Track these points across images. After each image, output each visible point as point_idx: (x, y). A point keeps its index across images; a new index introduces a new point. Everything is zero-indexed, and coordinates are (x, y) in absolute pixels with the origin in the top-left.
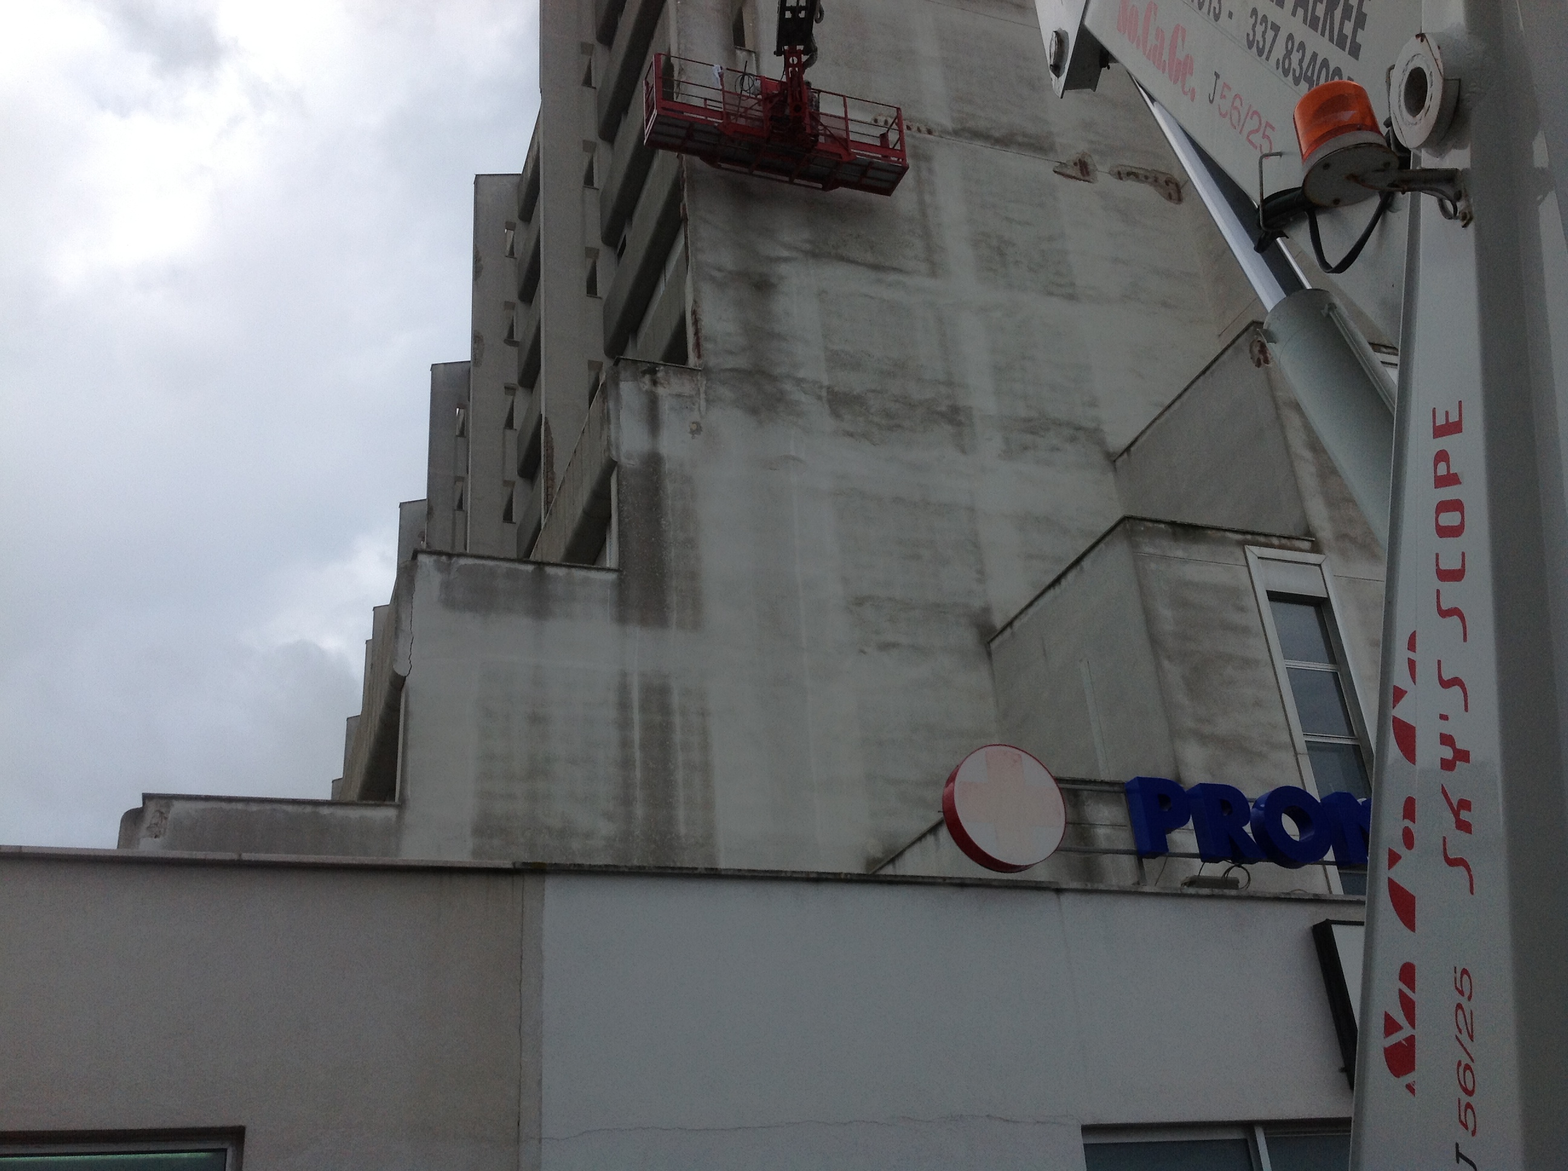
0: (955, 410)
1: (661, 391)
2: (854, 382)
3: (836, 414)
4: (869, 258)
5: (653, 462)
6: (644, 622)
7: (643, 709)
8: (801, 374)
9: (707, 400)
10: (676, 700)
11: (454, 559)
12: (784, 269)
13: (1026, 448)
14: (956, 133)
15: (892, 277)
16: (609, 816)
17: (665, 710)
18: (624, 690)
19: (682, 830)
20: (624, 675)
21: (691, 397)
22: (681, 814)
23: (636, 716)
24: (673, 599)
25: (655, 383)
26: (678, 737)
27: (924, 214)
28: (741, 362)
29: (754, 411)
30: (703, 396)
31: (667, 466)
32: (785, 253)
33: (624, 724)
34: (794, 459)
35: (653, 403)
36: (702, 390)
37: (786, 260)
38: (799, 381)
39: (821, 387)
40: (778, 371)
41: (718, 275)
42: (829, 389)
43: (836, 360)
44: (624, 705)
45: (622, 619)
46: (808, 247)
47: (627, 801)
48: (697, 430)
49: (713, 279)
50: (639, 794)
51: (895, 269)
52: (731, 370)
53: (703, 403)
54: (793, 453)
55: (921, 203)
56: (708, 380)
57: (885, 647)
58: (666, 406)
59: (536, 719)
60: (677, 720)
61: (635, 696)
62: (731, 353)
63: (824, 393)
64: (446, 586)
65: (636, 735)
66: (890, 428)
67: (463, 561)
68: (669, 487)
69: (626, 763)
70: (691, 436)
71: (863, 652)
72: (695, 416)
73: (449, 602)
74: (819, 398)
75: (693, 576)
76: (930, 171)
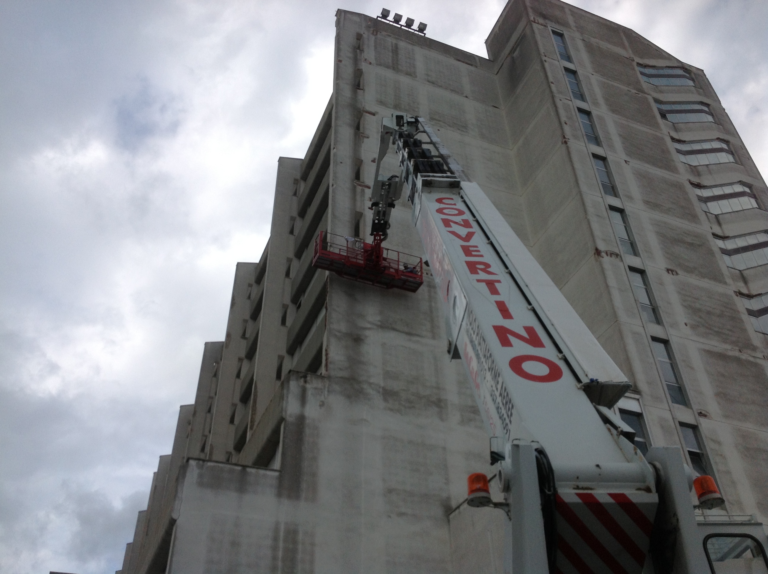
0: (440, 400)
1: (308, 386)
2: (394, 385)
3: (385, 400)
4: (406, 329)
5: (301, 419)
6: (289, 497)
7: (285, 540)
8: (372, 381)
9: (328, 391)
10: (300, 537)
11: (206, 463)
12: (367, 333)
13: (471, 420)
15: (415, 338)
17: (295, 542)
18: (276, 530)
20: (277, 524)
21: (321, 389)
23: (281, 544)
24: (304, 486)
25: (305, 382)
26: (300, 556)
27: (431, 312)
28: (345, 374)
29: (349, 397)
30: (326, 389)
31: (307, 421)
32: (369, 326)
33: (275, 548)
34: (366, 421)
35: (304, 391)
36: (327, 386)
37: (369, 329)
38: (370, 384)
39: (380, 387)
40: (361, 379)
41: (337, 333)
42: (384, 389)
43: (387, 375)
44: (276, 539)
45: (279, 495)
46: (379, 323)
48: (322, 404)
49: (336, 336)
51: (418, 335)
52: (342, 378)
53: (326, 393)
54: (365, 418)
55: (431, 307)
56: (329, 382)
57: (401, 514)
58: (309, 393)
59: (235, 544)
60: (300, 547)
61: (282, 534)
62: (341, 369)
63: (381, 390)
64: (201, 476)
65: (280, 554)
66: (410, 408)
67: (209, 464)
68: (307, 431)
69: (274, 569)
70: (319, 407)
71: (390, 517)
72: (322, 398)
73: (201, 484)
74: (379, 392)
75: (314, 475)
76: (435, 293)
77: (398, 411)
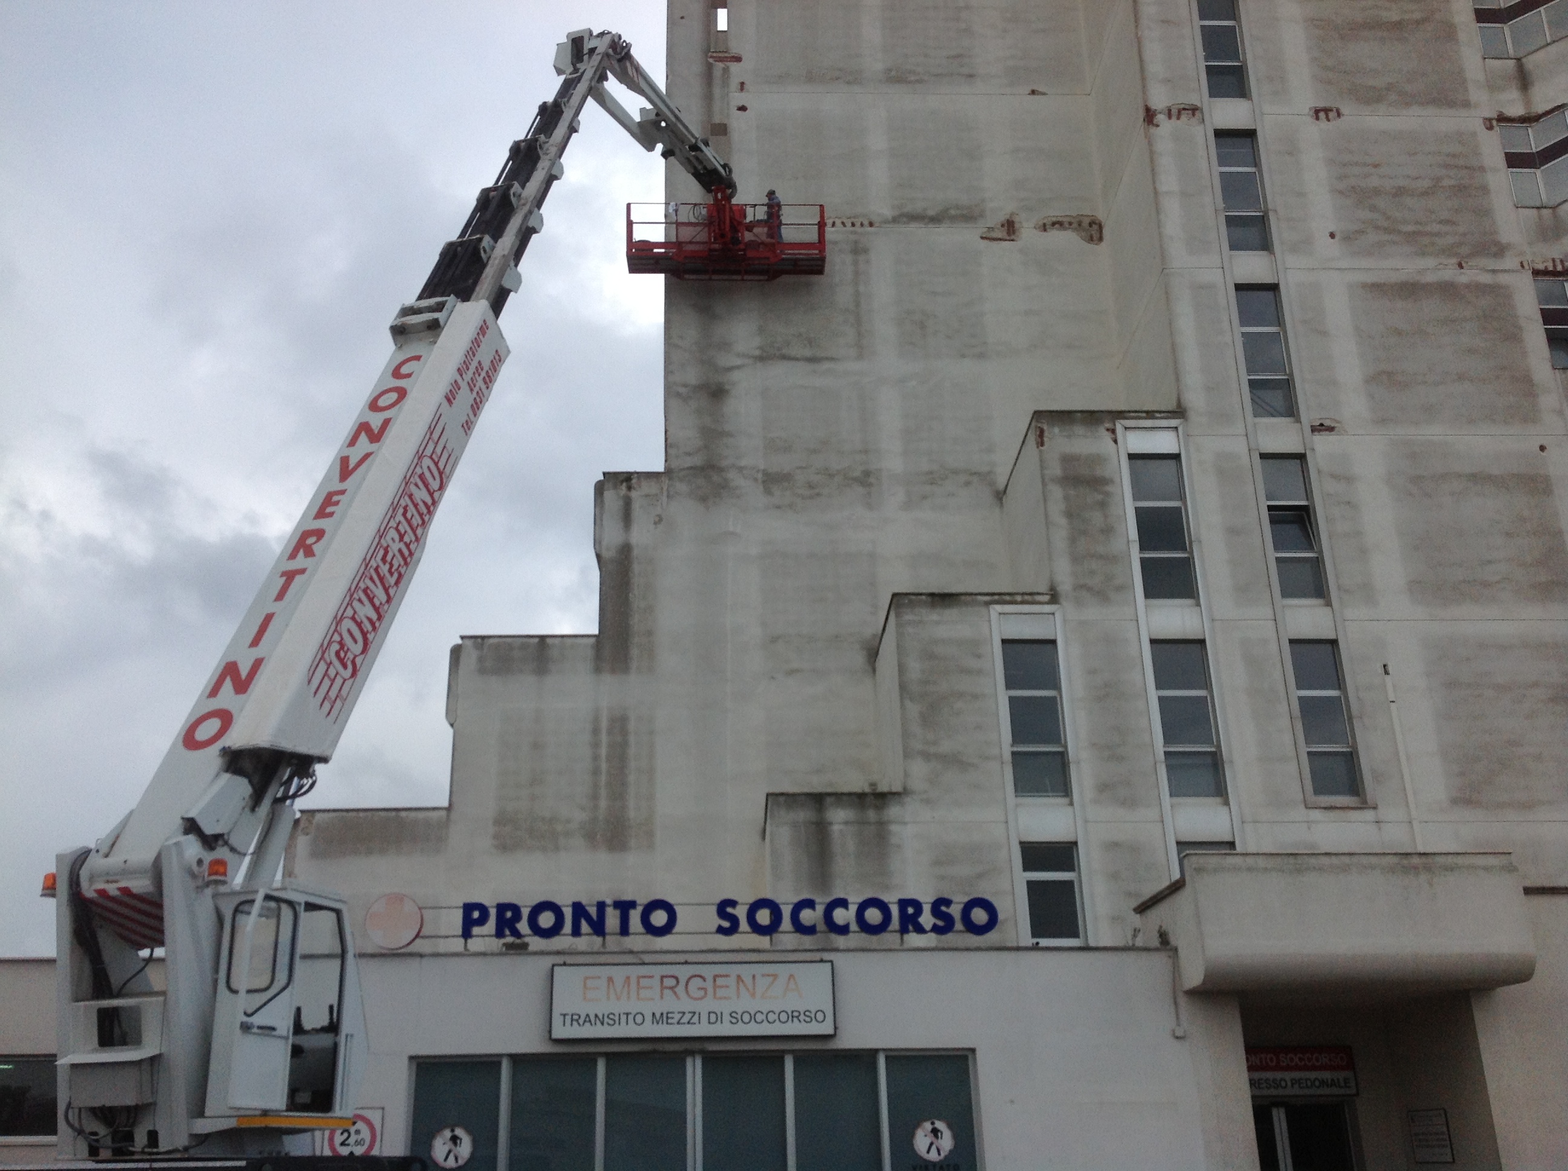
0: (867, 474)
1: (634, 494)
2: (784, 462)
3: (768, 492)
4: (808, 352)
5: (626, 550)
6: (613, 671)
7: (610, 732)
8: (743, 463)
9: (668, 496)
10: (632, 726)
11: (486, 640)
12: (736, 376)
13: (925, 497)
14: (895, 220)
15: (826, 365)
16: (583, 809)
17: (624, 732)
18: (596, 720)
19: (632, 814)
20: (597, 710)
21: (657, 495)
22: (631, 803)
24: (634, 652)
25: (629, 488)
26: (633, 750)
27: (858, 304)
28: (697, 460)
29: (703, 499)
30: (665, 494)
31: (635, 552)
32: (738, 362)
33: (596, 745)
34: (733, 533)
35: (627, 504)
37: (738, 367)
38: (741, 469)
39: (758, 471)
40: (724, 463)
41: (682, 390)
42: (765, 473)
43: (775, 446)
44: (596, 731)
45: (598, 670)
46: (757, 353)
47: (595, 797)
48: (659, 520)
49: (678, 395)
50: (603, 792)
51: (829, 359)
52: (691, 468)
53: (665, 499)
54: (731, 529)
55: (857, 294)
56: (669, 480)
57: (791, 672)
58: (636, 506)
59: (537, 746)
60: (632, 739)
61: (604, 724)
62: (689, 454)
63: (760, 476)
64: (481, 660)
65: (603, 751)
66: (811, 497)
67: (492, 642)
68: (636, 568)
69: (596, 772)
70: (654, 526)
71: (773, 678)
72: (659, 510)
73: (482, 671)
74: (756, 480)
75: (650, 633)
76: (868, 262)
77: (791, 506)
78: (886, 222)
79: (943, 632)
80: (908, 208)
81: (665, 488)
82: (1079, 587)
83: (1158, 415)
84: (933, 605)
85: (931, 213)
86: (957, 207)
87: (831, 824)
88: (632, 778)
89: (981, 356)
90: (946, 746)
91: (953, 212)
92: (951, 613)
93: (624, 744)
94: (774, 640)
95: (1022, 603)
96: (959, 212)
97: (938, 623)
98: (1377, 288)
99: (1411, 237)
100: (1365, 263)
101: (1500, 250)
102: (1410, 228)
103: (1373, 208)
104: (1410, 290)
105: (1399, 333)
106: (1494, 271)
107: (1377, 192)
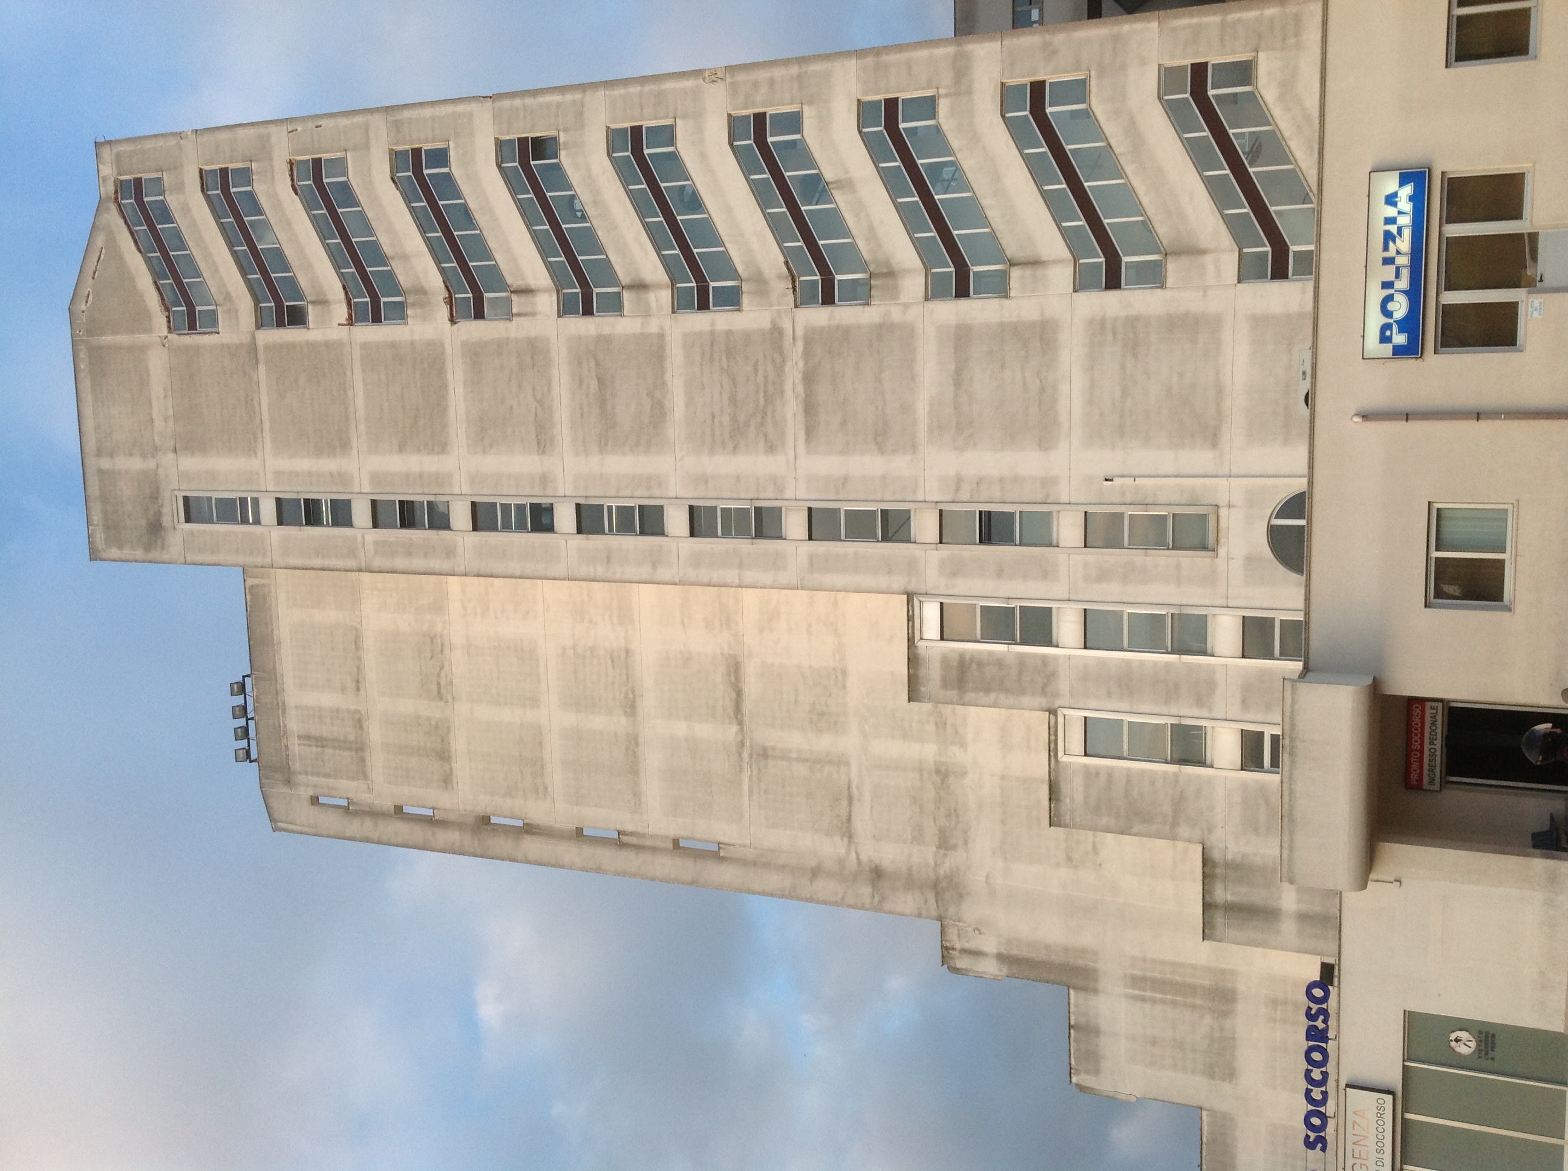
0: (938, 772)
1: (958, 946)
2: (931, 832)
3: (954, 847)
4: (844, 802)
5: (1001, 958)
6: (1096, 981)
7: (1144, 989)
8: (932, 862)
9: (959, 921)
10: (1137, 972)
11: (1072, 1067)
12: (864, 857)
13: (956, 732)
14: (740, 723)
15: (854, 790)
16: (1202, 1017)
17: (1144, 979)
18: (1134, 998)
19: (1207, 982)
20: (1126, 996)
21: (959, 930)
22: (1199, 981)
23: (1148, 994)
24: (1080, 962)
25: (953, 949)
26: (1157, 975)
27: (806, 760)
28: (931, 897)
29: (961, 896)
30: (957, 923)
31: (1003, 951)
32: (853, 854)
33: (1154, 1001)
34: (987, 878)
35: (964, 951)
37: (857, 855)
38: (936, 865)
39: (938, 852)
40: (932, 877)
41: (876, 899)
42: (939, 847)
43: (918, 837)
44: (1143, 999)
45: (1095, 991)
46: (845, 839)
47: (1193, 1007)
48: (978, 931)
49: (880, 902)
50: (1189, 1000)
51: (849, 788)
52: (936, 900)
53: (961, 924)
54: (984, 879)
55: (799, 760)
56: (946, 918)
58: (967, 946)
59: (1154, 1042)
60: (1149, 974)
61: (1137, 992)
62: (926, 901)
63: (942, 852)
64: (1087, 1072)
65: (1158, 996)
66: (958, 816)
67: (1073, 1062)
68: (1015, 952)
69: (1174, 1003)
70: (983, 935)
71: (1100, 865)
72: (970, 930)
73: (1096, 1072)
74: (945, 855)
75: (1066, 950)
76: (773, 749)
77: (965, 832)
78: (742, 730)
79: (1079, 797)
80: (731, 711)
81: (953, 923)
82: (1044, 693)
83: (911, 613)
84: (1058, 800)
85: (734, 695)
86: (729, 675)
87: (1226, 901)
88: (1178, 978)
89: (844, 672)
90: (1167, 809)
91: (733, 679)
92: (1065, 789)
93: (1154, 981)
94: (1070, 859)
95: (1056, 736)
96: (732, 675)
97: (1072, 799)
98: (810, 432)
99: (769, 399)
100: (790, 439)
101: (776, 331)
102: (762, 400)
103: (747, 424)
104: (810, 408)
105: (844, 422)
106: (794, 339)
107: (734, 419)
